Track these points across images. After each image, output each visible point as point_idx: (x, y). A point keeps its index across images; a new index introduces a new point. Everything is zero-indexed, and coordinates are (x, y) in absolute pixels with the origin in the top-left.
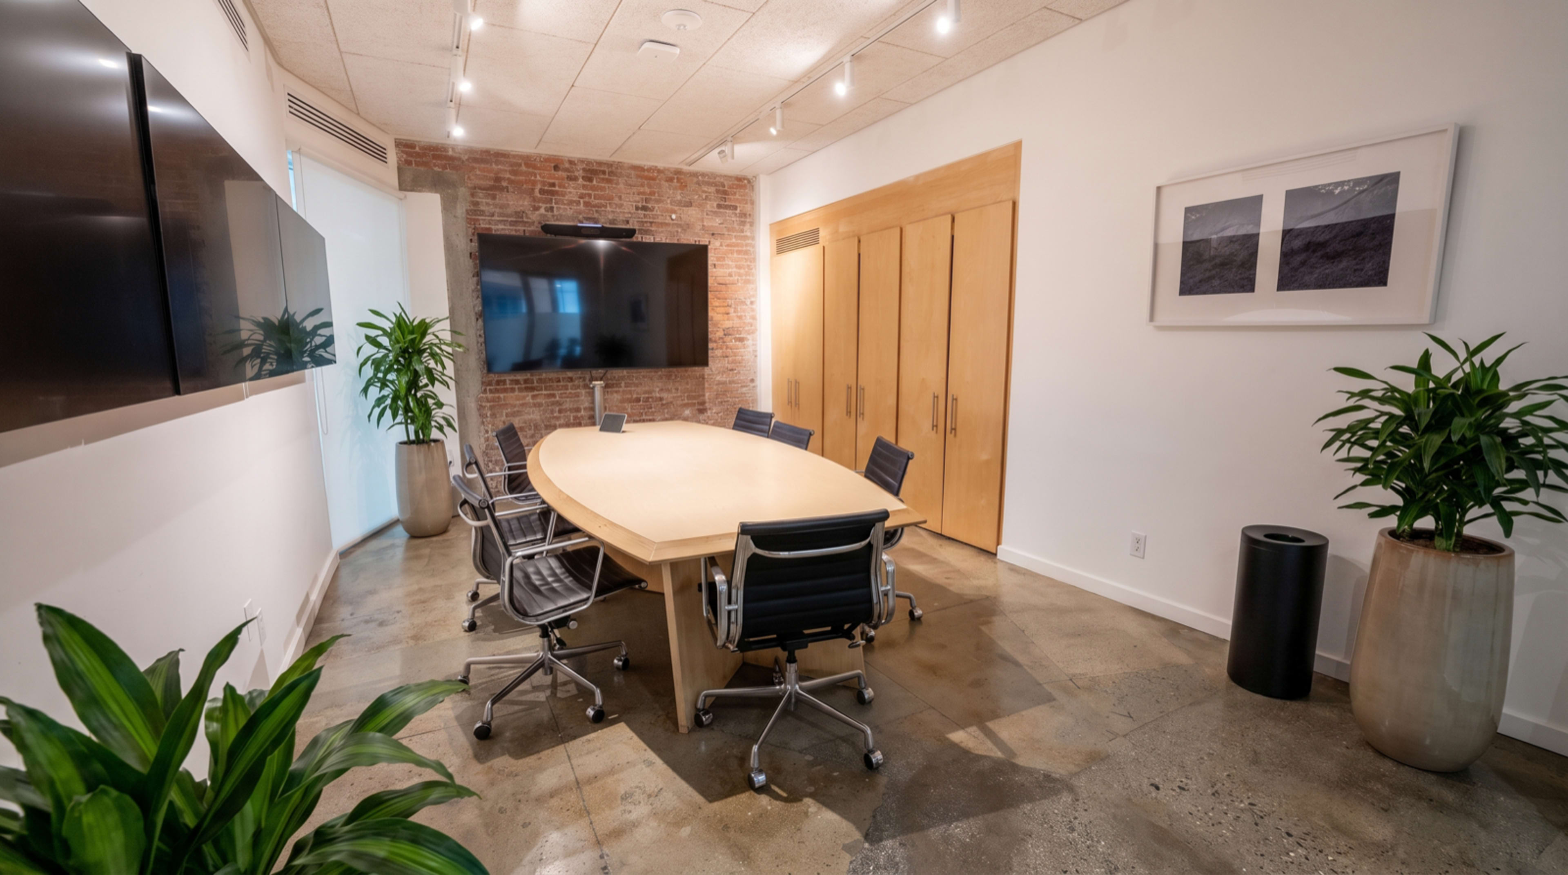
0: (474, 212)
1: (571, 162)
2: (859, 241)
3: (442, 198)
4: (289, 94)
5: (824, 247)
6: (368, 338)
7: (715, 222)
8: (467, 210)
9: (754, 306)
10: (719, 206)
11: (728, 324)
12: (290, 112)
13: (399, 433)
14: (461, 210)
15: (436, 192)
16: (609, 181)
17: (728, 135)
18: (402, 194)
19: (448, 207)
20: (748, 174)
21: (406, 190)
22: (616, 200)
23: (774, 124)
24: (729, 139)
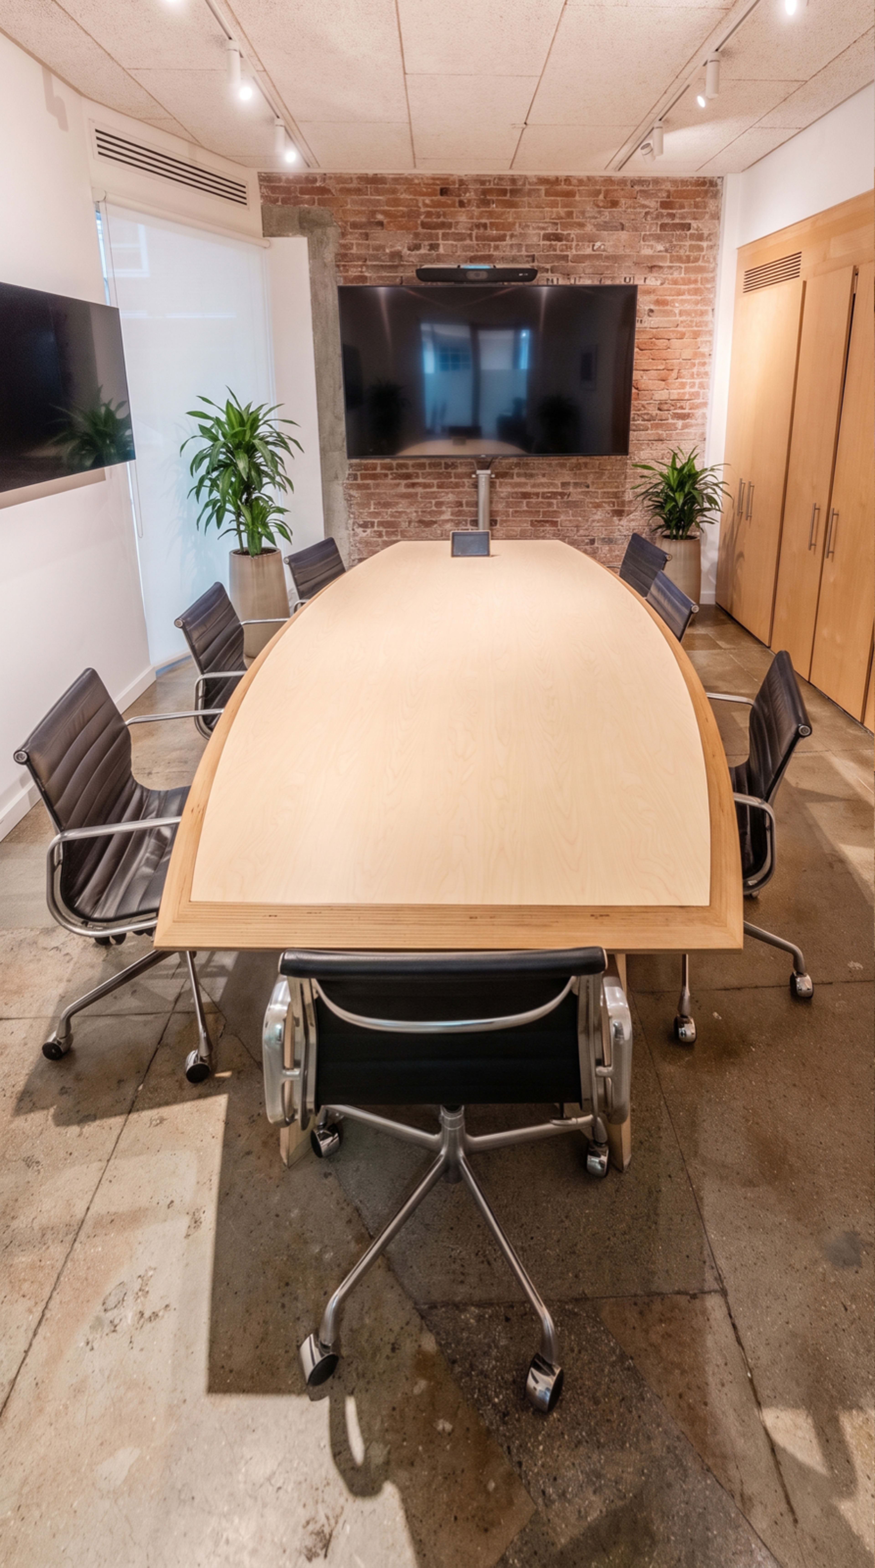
0: (343, 258)
1: (462, 182)
2: (856, 273)
3: (310, 244)
4: (97, 131)
5: (805, 283)
6: (202, 428)
7: (651, 249)
8: (337, 254)
9: (707, 368)
10: (663, 227)
11: (661, 395)
12: (100, 153)
13: (233, 543)
14: (329, 254)
15: (303, 234)
16: (512, 205)
17: (653, 120)
18: (265, 242)
19: (314, 253)
20: (708, 173)
21: (272, 235)
22: (518, 230)
23: (703, 92)
24: (657, 124)
